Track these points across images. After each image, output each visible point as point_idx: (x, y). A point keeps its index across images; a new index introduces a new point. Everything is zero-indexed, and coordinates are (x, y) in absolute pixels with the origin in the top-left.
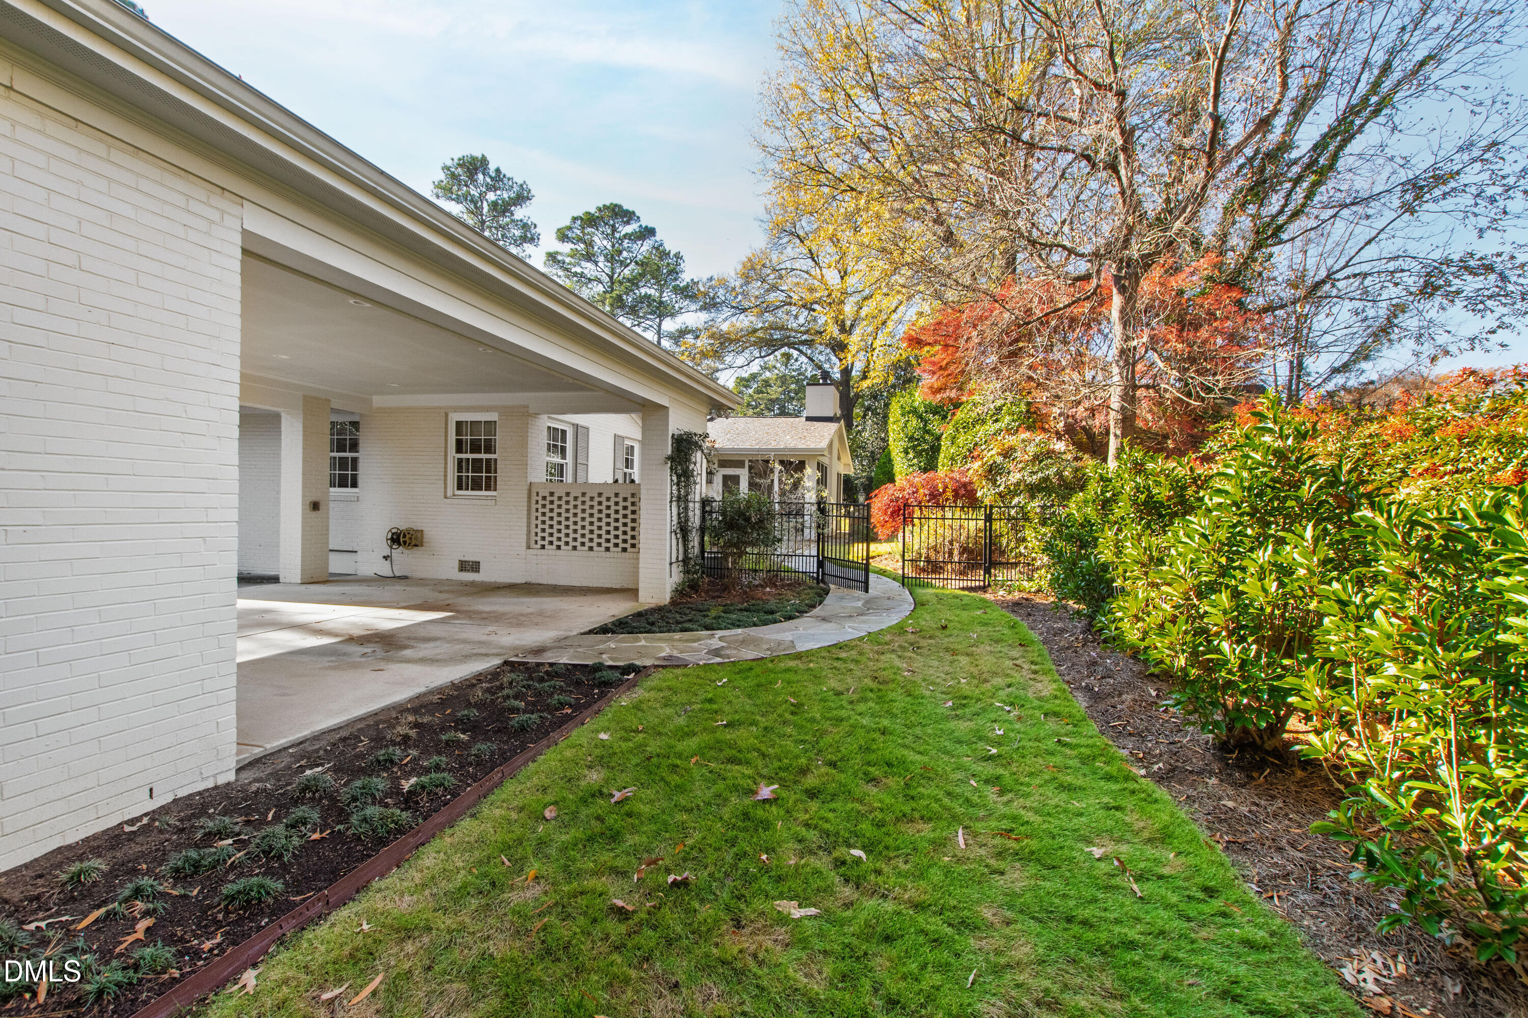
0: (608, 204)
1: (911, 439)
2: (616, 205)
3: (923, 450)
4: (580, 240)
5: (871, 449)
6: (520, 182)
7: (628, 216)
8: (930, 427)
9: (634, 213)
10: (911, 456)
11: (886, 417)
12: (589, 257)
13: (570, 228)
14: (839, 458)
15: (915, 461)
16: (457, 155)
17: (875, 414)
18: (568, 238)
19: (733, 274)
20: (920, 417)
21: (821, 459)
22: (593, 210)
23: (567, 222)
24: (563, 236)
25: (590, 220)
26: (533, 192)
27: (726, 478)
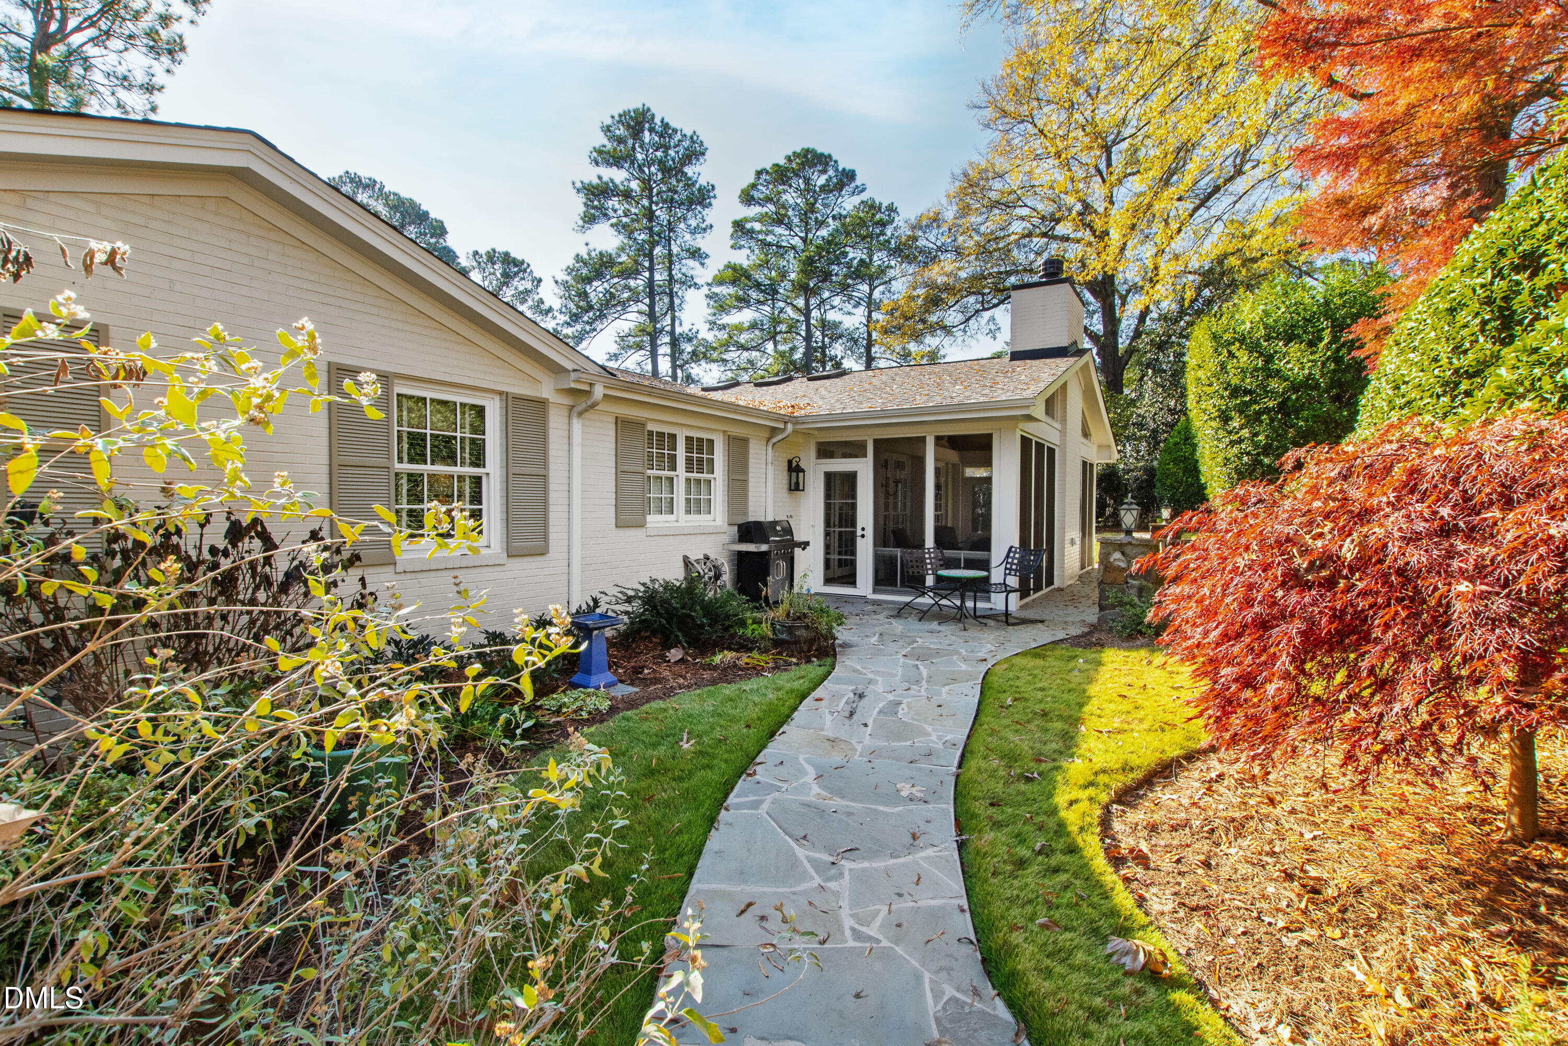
0: (798, 150)
1: (1236, 392)
2: (808, 151)
3: (1267, 411)
4: (769, 200)
5: (1152, 425)
6: (689, 133)
7: (821, 160)
8: (1278, 364)
9: (830, 156)
10: (1235, 424)
11: (1179, 371)
12: (780, 220)
13: (754, 186)
14: (1086, 434)
15: (1245, 433)
16: (617, 111)
17: (1159, 371)
18: (753, 198)
19: (944, 201)
20: (1254, 348)
21: (1032, 429)
22: (782, 162)
23: (751, 179)
24: (748, 198)
25: (781, 175)
26: (706, 145)
27: (830, 478)
